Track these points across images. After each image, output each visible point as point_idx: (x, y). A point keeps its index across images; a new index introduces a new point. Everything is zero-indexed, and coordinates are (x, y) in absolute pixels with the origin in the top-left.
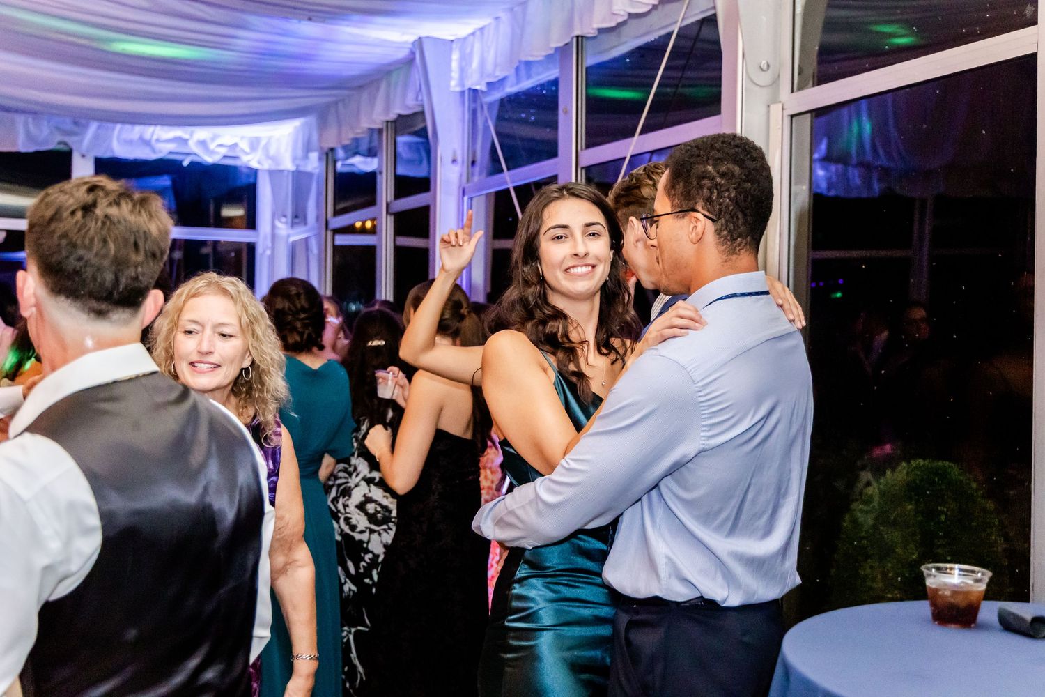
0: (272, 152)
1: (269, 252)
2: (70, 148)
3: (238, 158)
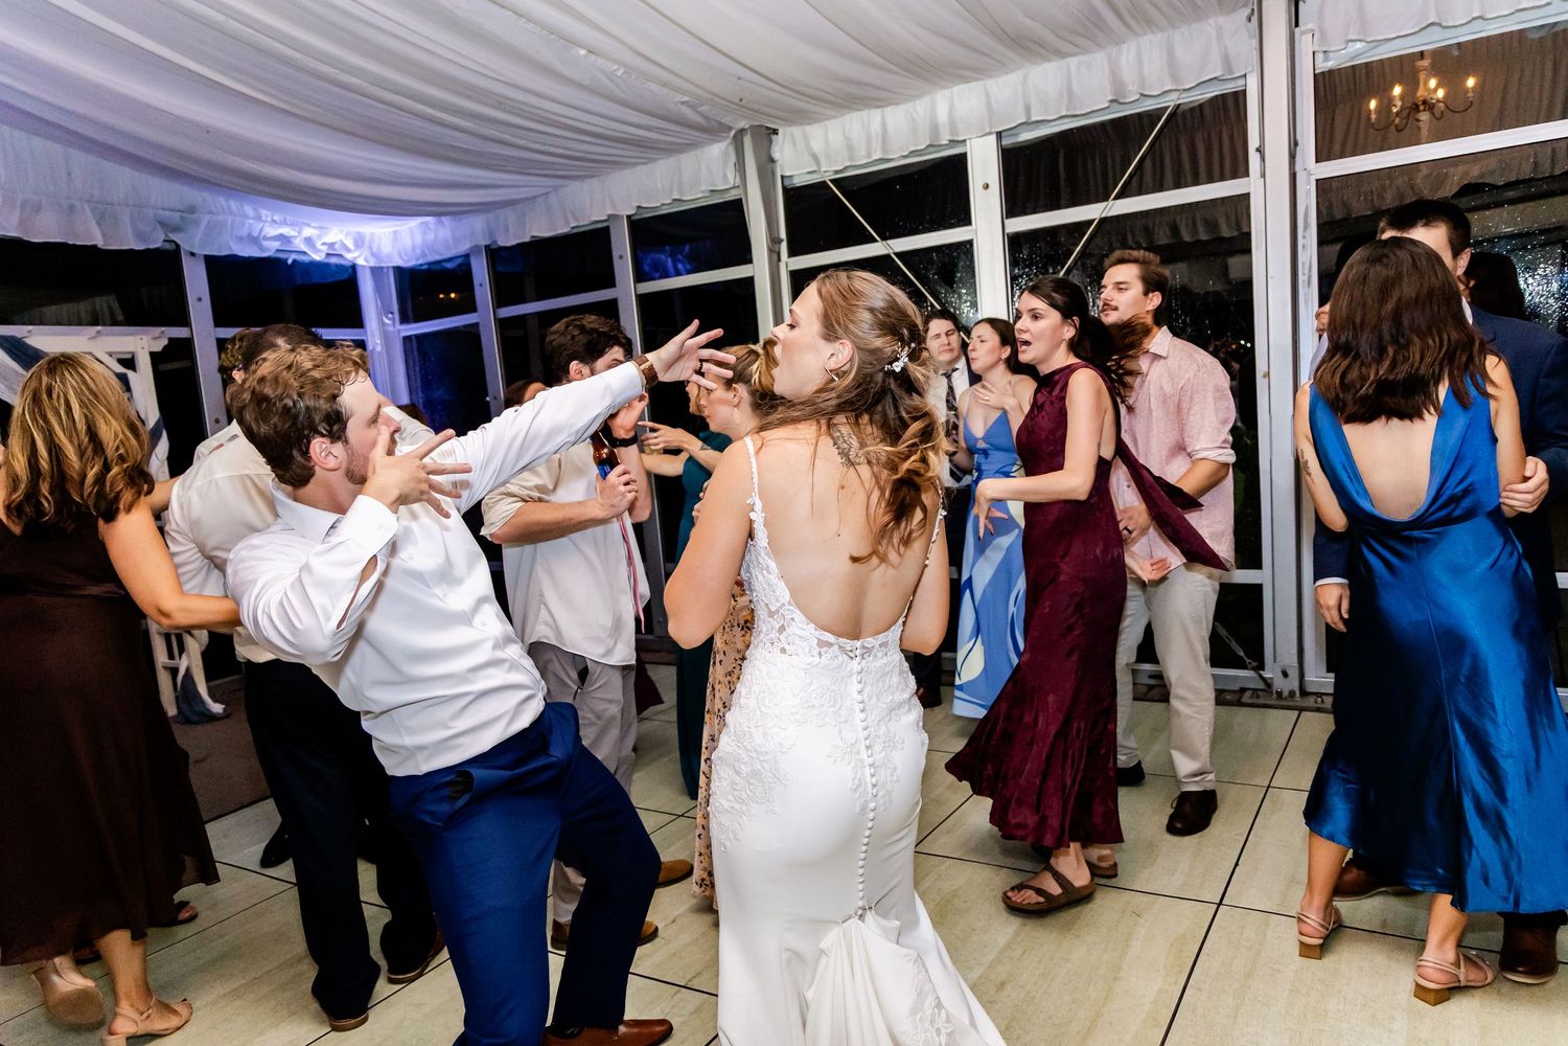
0: (375, 250)
1: (379, 349)
2: (178, 246)
3: (340, 256)
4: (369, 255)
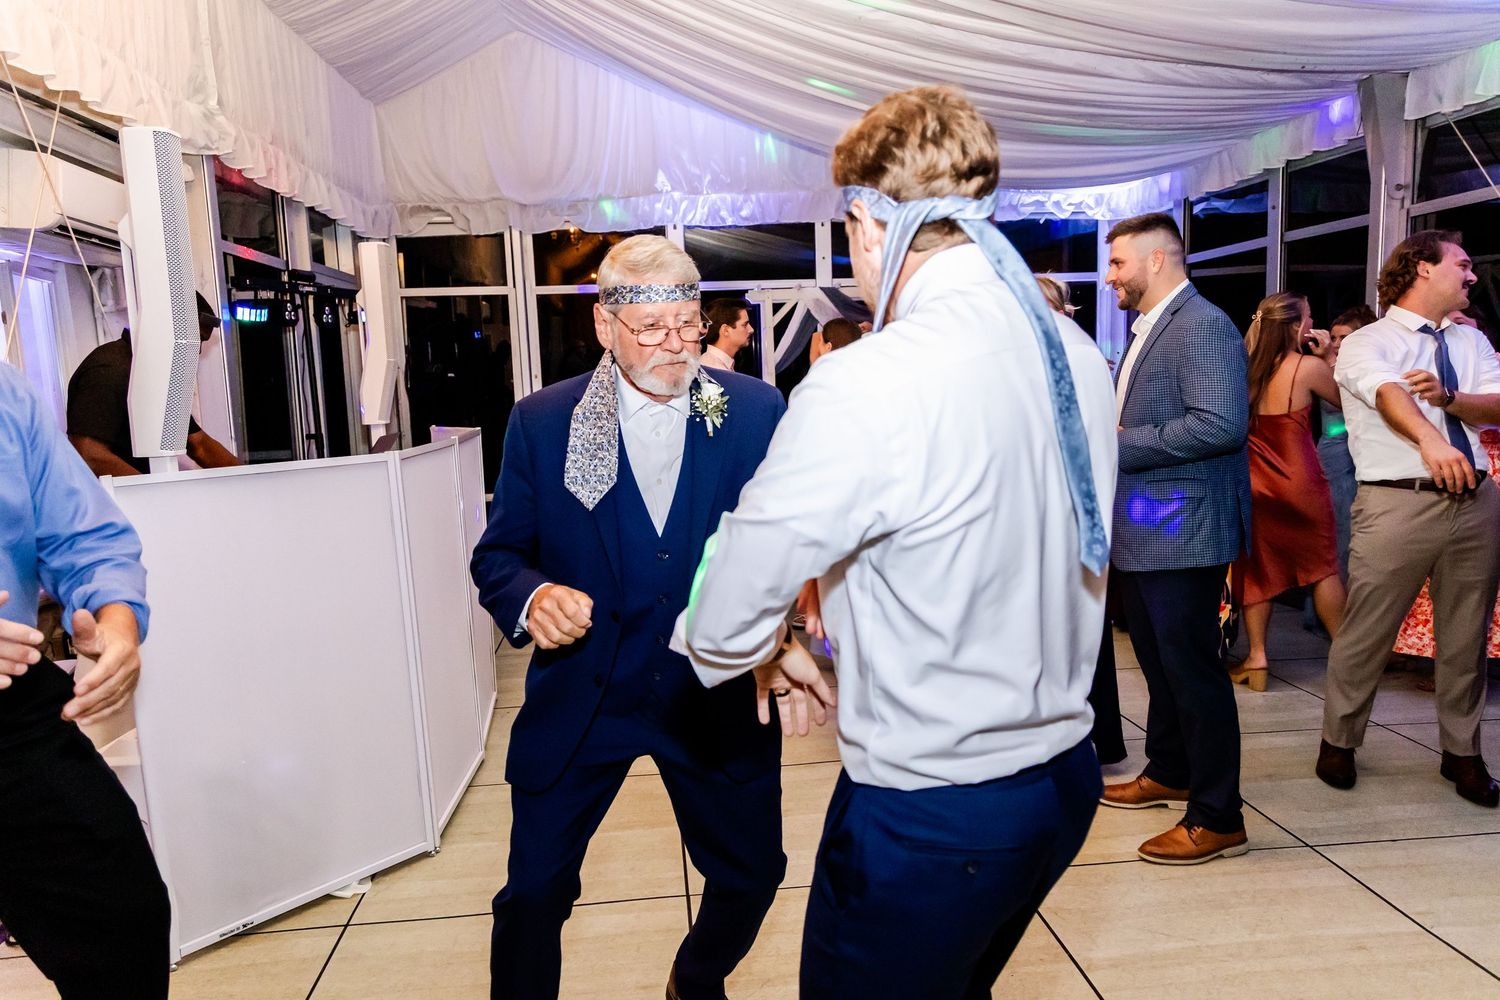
3: (1084, 213)
4: (1109, 211)
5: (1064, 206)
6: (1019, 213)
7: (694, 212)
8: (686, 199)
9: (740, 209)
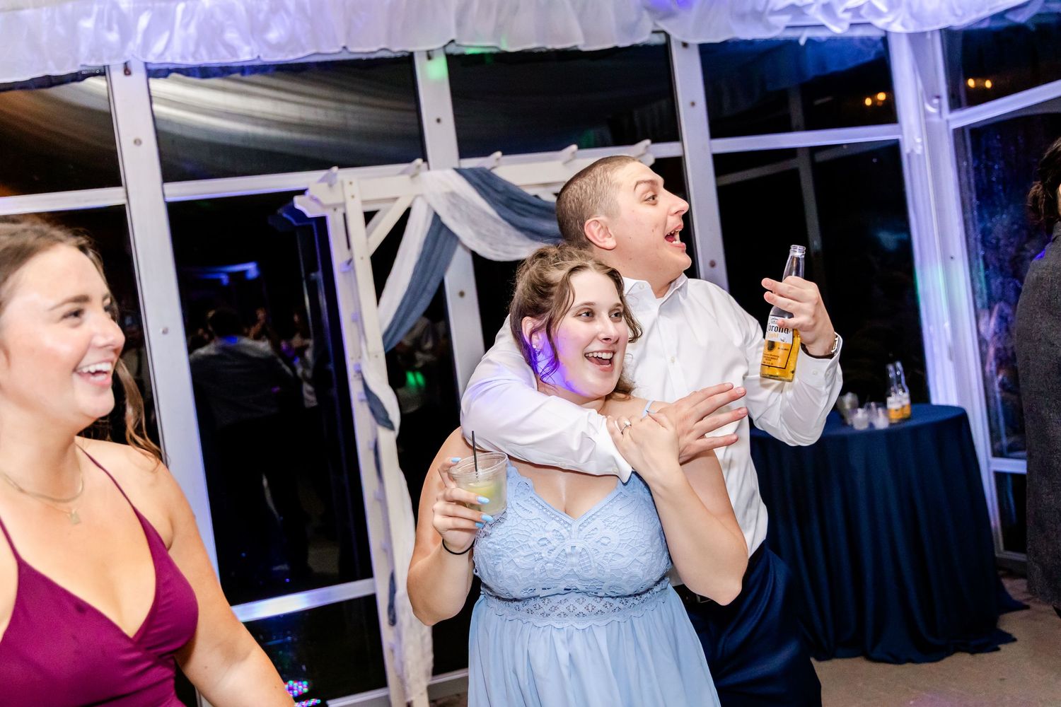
1: (919, 150)
2: (668, 36)
3: (869, 24)
4: (908, 16)
5: (839, 11)
6: (769, 27)
7: (166, 36)
8: (146, 9)
9: (266, 28)
